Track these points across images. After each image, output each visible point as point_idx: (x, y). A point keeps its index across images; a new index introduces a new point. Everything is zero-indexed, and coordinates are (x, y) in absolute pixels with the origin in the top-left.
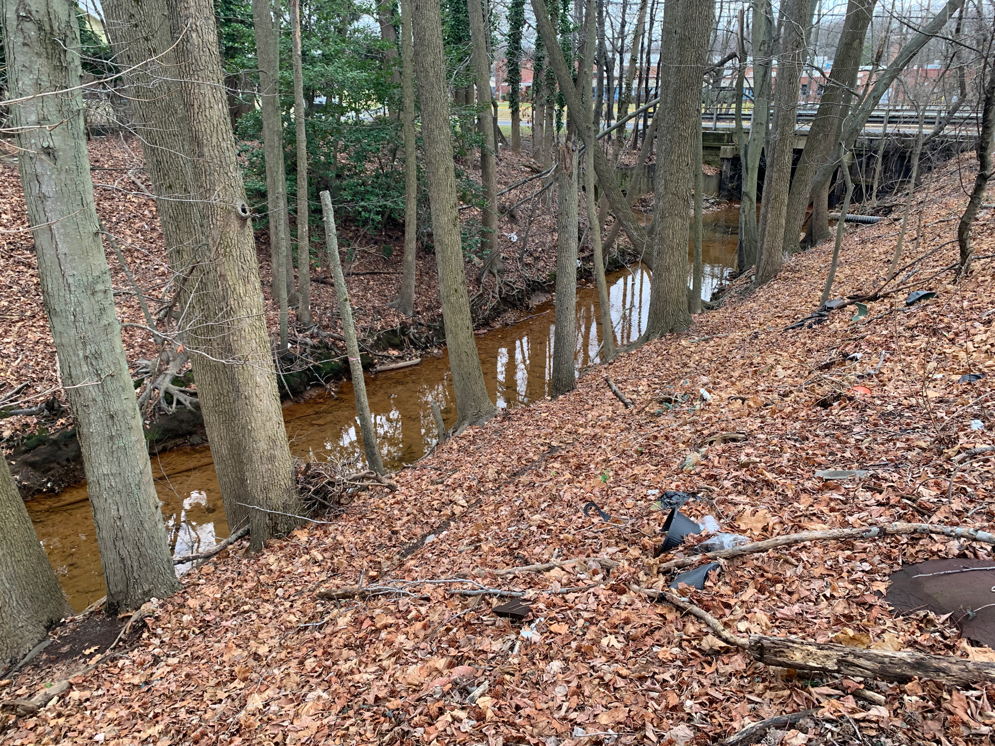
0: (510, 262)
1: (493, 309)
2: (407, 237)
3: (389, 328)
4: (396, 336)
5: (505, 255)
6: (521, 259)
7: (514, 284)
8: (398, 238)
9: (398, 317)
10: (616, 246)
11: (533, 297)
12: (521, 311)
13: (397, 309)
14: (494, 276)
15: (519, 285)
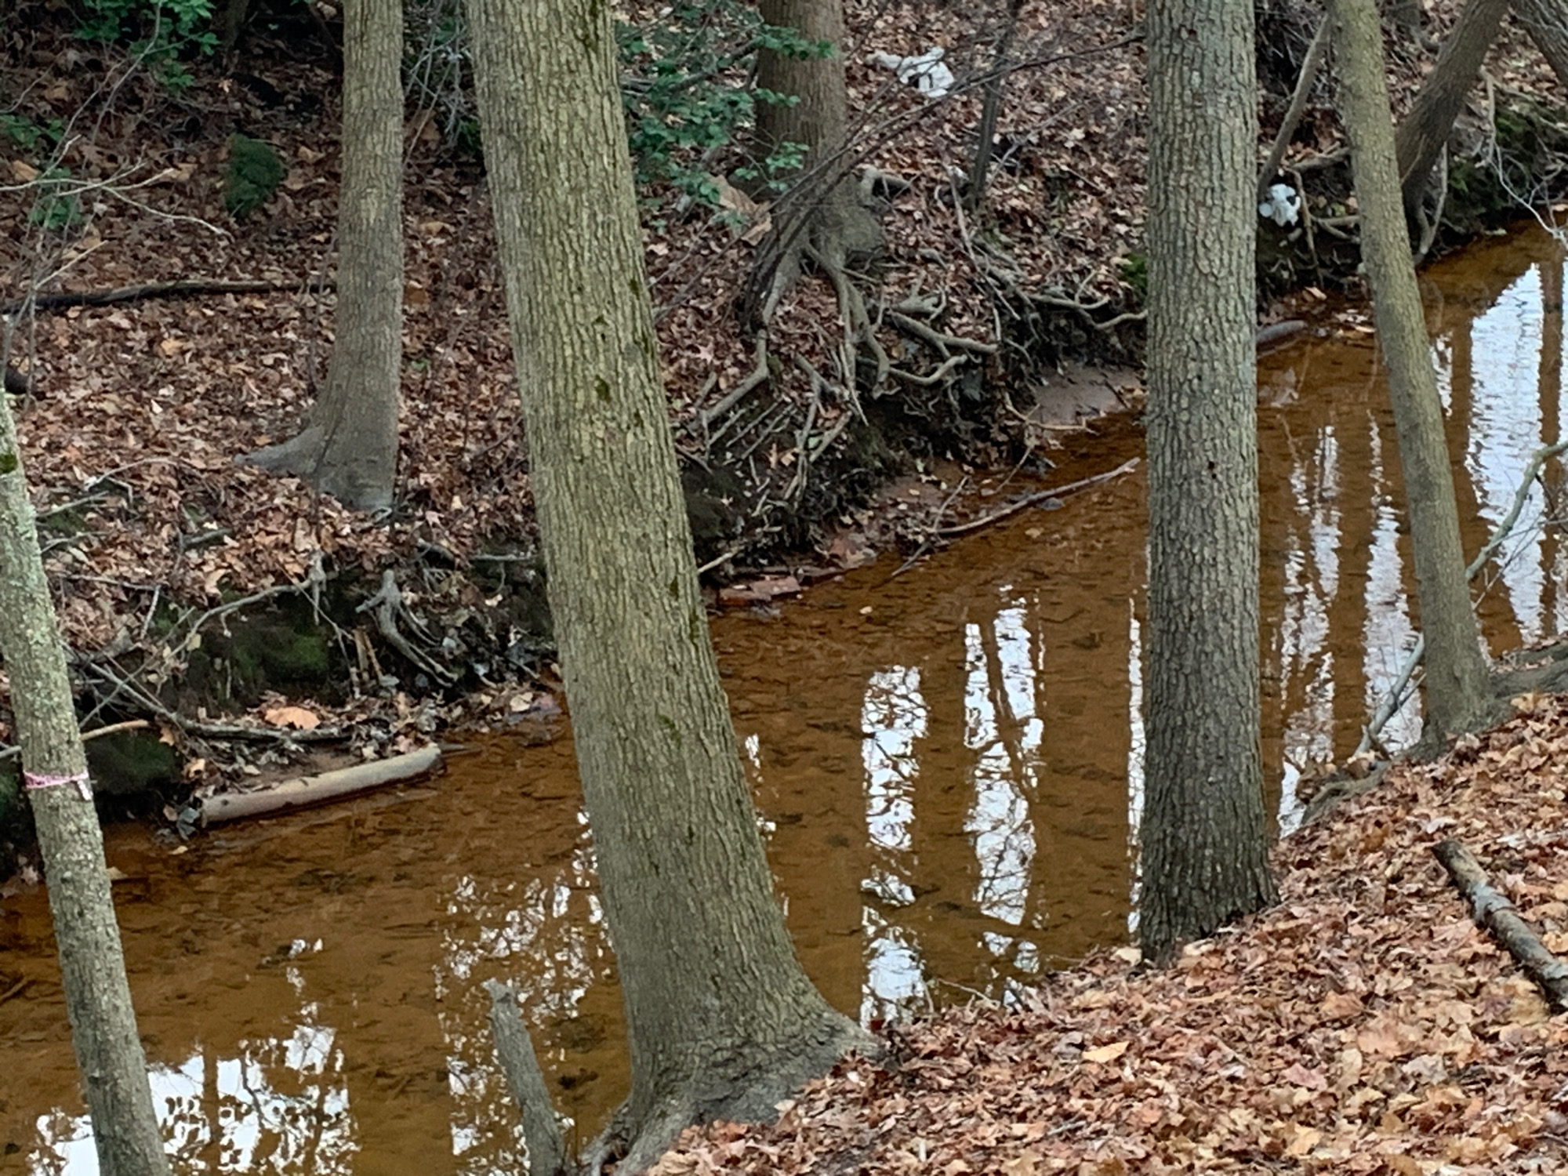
0: (915, 206)
1: (832, 463)
2: (353, 97)
3: (268, 586)
4: (305, 626)
5: (889, 174)
6: (970, 192)
7: (940, 323)
8: (310, 102)
9: (313, 522)
10: (1487, 106)
11: (1045, 392)
12: (982, 470)
13: (308, 480)
14: (831, 286)
15: (964, 331)
